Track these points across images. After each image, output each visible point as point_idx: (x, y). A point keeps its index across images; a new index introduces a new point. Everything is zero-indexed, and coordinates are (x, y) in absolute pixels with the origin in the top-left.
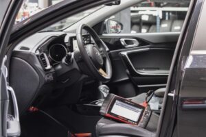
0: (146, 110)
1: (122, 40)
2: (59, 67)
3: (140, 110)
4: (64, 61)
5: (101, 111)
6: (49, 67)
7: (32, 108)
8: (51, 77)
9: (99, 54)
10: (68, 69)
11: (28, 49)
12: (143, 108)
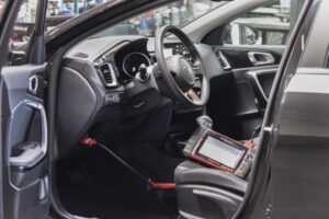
0: (249, 152)
1: (251, 54)
2: (131, 85)
3: (241, 152)
4: (138, 76)
5: (185, 150)
6: (114, 83)
7: (88, 141)
8: (116, 98)
9: (190, 69)
10: (143, 88)
11: (86, 56)
12: (247, 149)
